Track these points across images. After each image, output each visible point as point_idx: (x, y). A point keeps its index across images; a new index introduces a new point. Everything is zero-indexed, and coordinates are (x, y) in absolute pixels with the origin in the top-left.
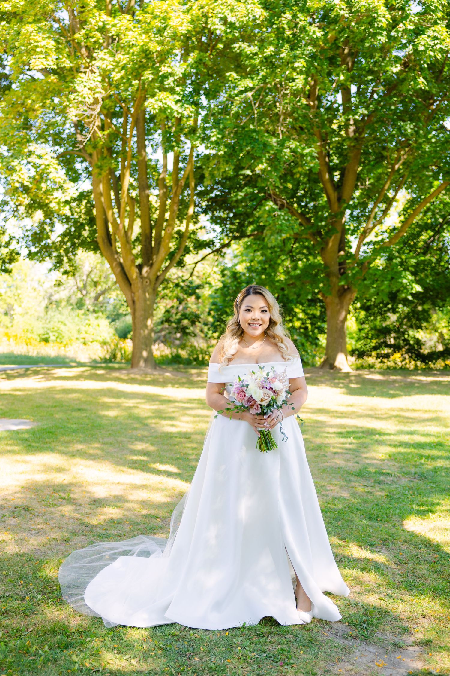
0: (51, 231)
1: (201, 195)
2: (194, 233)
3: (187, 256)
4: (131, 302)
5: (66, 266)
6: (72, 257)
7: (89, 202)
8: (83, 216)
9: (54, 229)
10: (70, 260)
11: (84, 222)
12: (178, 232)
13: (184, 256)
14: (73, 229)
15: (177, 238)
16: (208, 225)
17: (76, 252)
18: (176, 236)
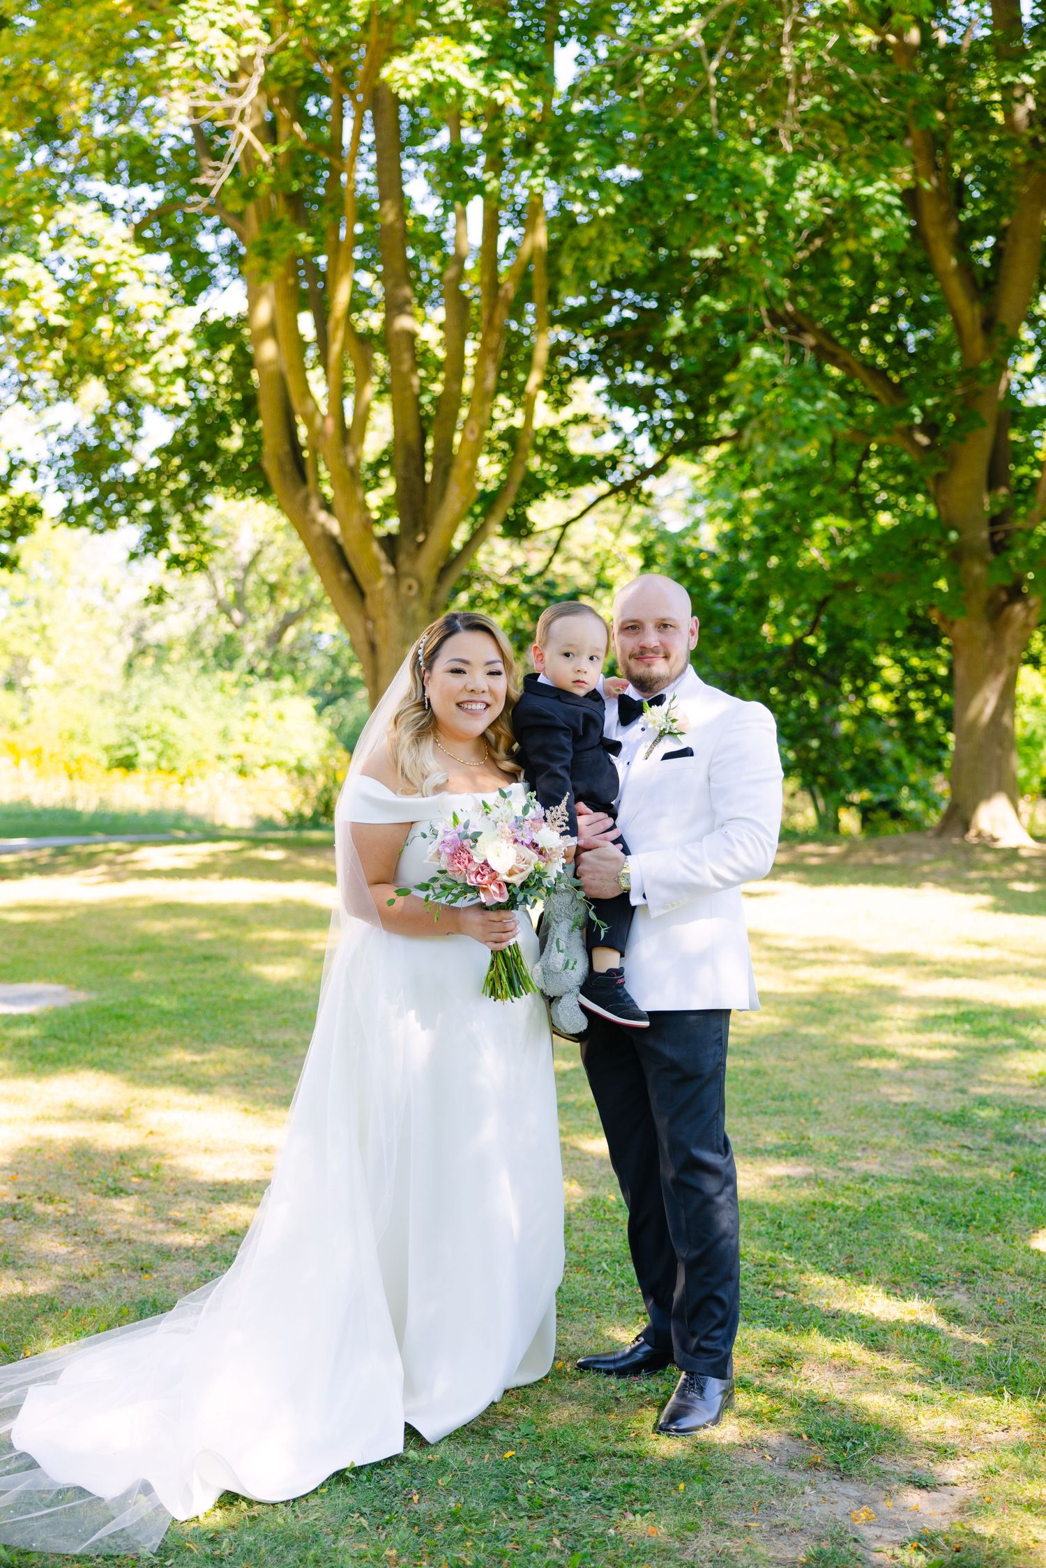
0: (134, 438)
1: (573, 319)
2: (553, 434)
3: (536, 504)
4: (365, 648)
5: (176, 543)
6: (196, 516)
7: (241, 349)
8: (224, 395)
9: (140, 432)
10: (190, 525)
11: (228, 409)
12: (511, 435)
13: (528, 503)
14: (194, 431)
15: (504, 452)
16: (599, 408)
17: (208, 499)
18: (504, 445)
